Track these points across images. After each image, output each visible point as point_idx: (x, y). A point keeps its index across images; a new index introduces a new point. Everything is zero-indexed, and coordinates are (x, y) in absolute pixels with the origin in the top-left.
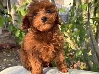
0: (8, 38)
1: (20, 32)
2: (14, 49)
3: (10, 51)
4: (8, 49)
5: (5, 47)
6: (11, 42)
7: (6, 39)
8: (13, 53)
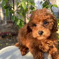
0: (11, 28)
1: (20, 22)
2: (14, 37)
3: (12, 38)
4: (10, 36)
5: (7, 35)
6: (12, 31)
7: (9, 29)
8: (13, 40)
